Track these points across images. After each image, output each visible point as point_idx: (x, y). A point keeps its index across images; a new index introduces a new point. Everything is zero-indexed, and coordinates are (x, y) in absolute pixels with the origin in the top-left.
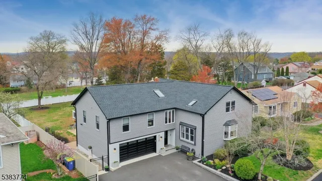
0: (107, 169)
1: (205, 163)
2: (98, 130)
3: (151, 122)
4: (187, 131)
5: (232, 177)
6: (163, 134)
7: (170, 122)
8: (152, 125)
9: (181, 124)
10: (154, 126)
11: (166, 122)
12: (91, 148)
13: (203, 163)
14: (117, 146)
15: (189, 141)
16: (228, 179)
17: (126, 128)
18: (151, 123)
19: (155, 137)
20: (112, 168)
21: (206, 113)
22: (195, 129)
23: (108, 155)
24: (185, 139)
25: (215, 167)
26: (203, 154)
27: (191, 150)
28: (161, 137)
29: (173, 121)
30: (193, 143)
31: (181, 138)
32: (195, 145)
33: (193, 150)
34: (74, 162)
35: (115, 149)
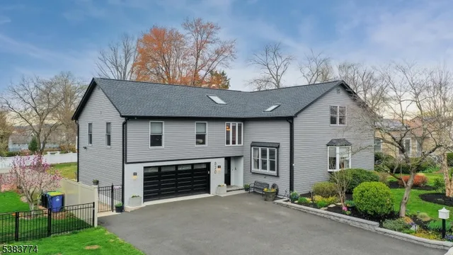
0: (120, 209)
1: (296, 202)
2: (109, 147)
3: (201, 138)
4: (264, 154)
5: (349, 215)
6: (222, 162)
7: (234, 143)
8: (204, 143)
9: (254, 145)
10: (206, 145)
11: (228, 142)
12: (97, 183)
13: (293, 202)
14: (140, 169)
15: (268, 171)
16: (341, 220)
17: (156, 140)
18: (201, 141)
19: (208, 164)
20: (128, 207)
21: (296, 115)
22: (278, 147)
23: (123, 185)
24: (260, 170)
25: (315, 205)
26: (291, 188)
27: (270, 186)
28: (219, 167)
29: (240, 142)
30: (274, 173)
31: (254, 170)
32: (278, 176)
33: (274, 186)
34: (62, 197)
35: (135, 174)
